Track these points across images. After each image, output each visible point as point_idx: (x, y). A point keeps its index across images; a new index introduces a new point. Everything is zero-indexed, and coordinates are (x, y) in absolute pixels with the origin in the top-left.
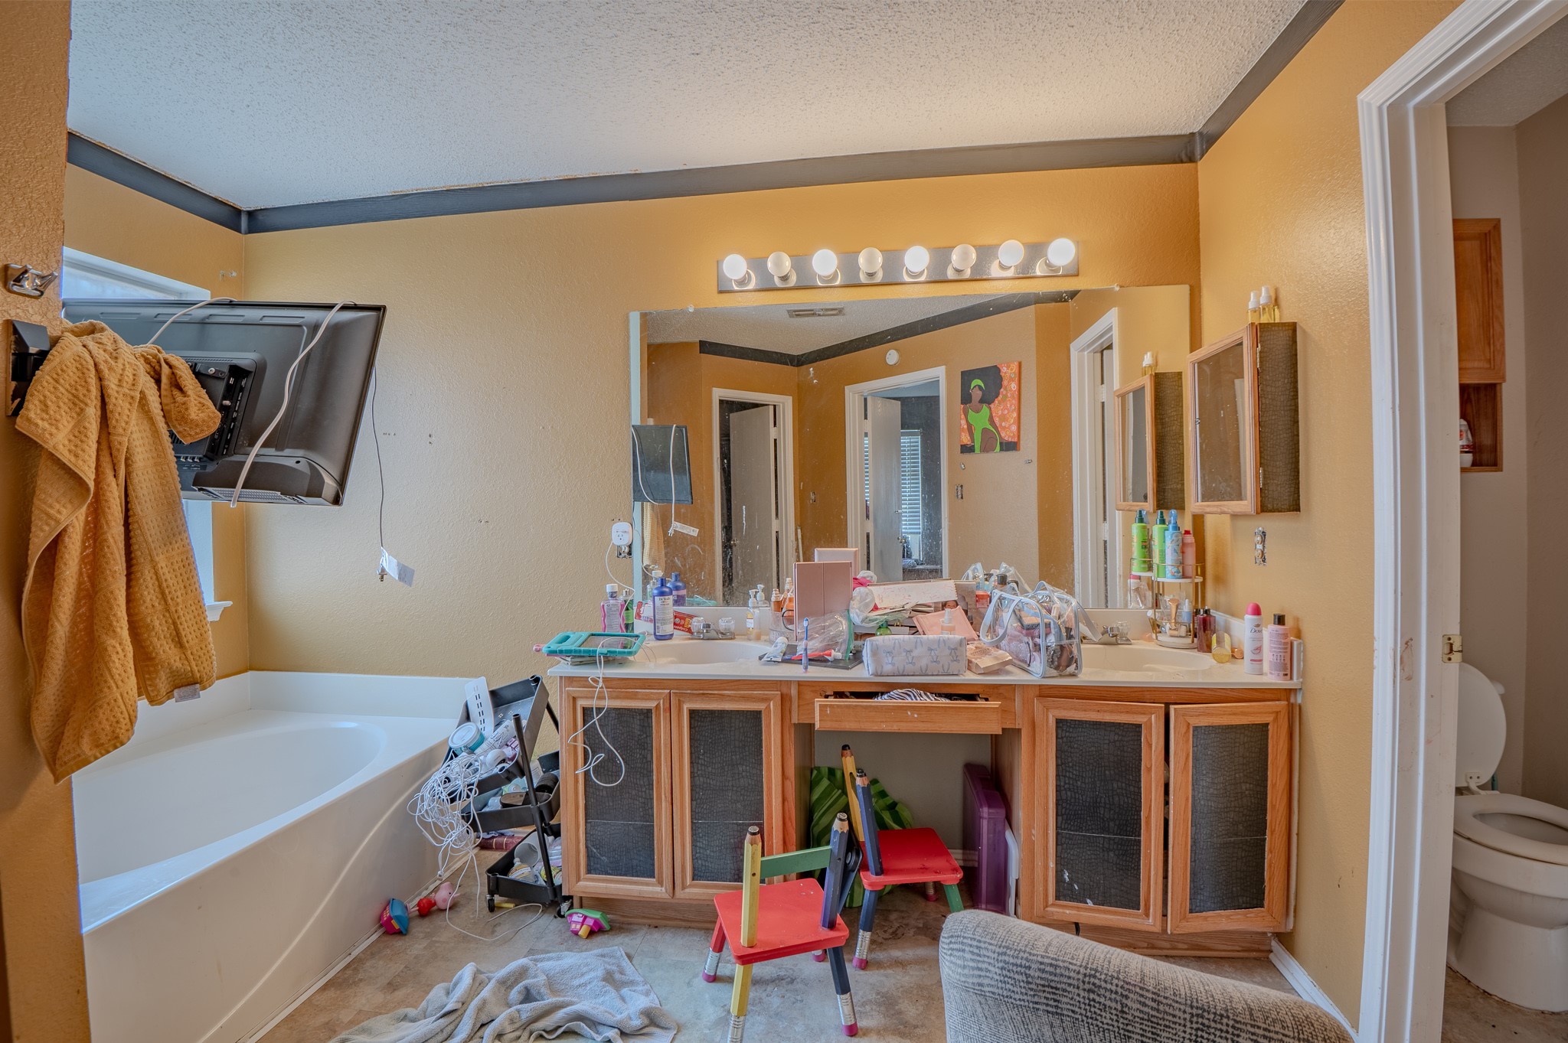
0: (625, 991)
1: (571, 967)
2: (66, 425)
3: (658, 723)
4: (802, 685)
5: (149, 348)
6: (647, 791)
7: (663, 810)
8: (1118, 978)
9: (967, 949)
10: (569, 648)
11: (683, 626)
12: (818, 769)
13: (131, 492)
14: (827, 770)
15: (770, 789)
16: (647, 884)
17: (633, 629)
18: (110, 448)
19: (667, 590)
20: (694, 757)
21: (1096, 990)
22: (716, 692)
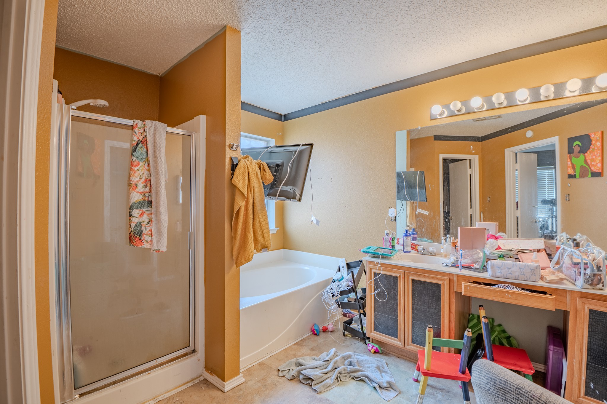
0: (383, 374)
1: (365, 360)
2: (241, 181)
3: (400, 282)
4: (459, 277)
5: (258, 161)
6: (396, 306)
7: (401, 314)
8: (530, 393)
9: (477, 370)
10: (369, 251)
11: (415, 249)
12: (473, 315)
13: (254, 198)
14: (477, 316)
15: (443, 315)
16: (395, 340)
17: (395, 247)
18: (250, 187)
19: (408, 234)
20: (413, 297)
21: (520, 394)
22: (422, 274)
